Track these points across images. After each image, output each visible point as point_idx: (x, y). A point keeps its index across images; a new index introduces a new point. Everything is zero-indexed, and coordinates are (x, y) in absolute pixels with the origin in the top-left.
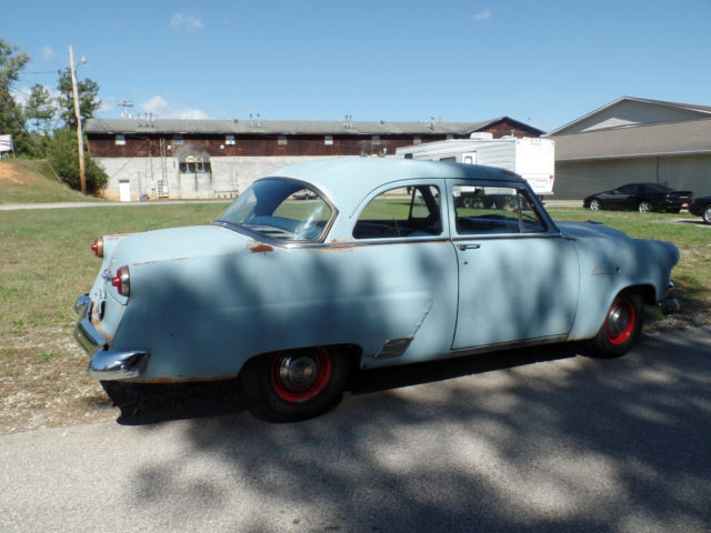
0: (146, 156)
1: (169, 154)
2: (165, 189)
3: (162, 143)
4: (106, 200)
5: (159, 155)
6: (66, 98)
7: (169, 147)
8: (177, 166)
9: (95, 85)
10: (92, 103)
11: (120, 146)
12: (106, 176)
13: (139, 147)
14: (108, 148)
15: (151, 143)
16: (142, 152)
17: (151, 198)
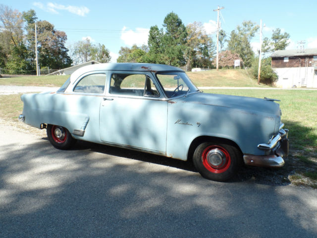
0: (298, 67)
1: (310, 65)
2: (305, 83)
3: (307, 60)
4: (276, 87)
5: (305, 66)
6: (275, 42)
7: (310, 62)
8: (313, 72)
9: (288, 35)
10: (286, 43)
11: (286, 63)
12: (277, 76)
13: (295, 62)
14: (280, 63)
15: (301, 60)
16: (297, 65)
17: (297, 87)
